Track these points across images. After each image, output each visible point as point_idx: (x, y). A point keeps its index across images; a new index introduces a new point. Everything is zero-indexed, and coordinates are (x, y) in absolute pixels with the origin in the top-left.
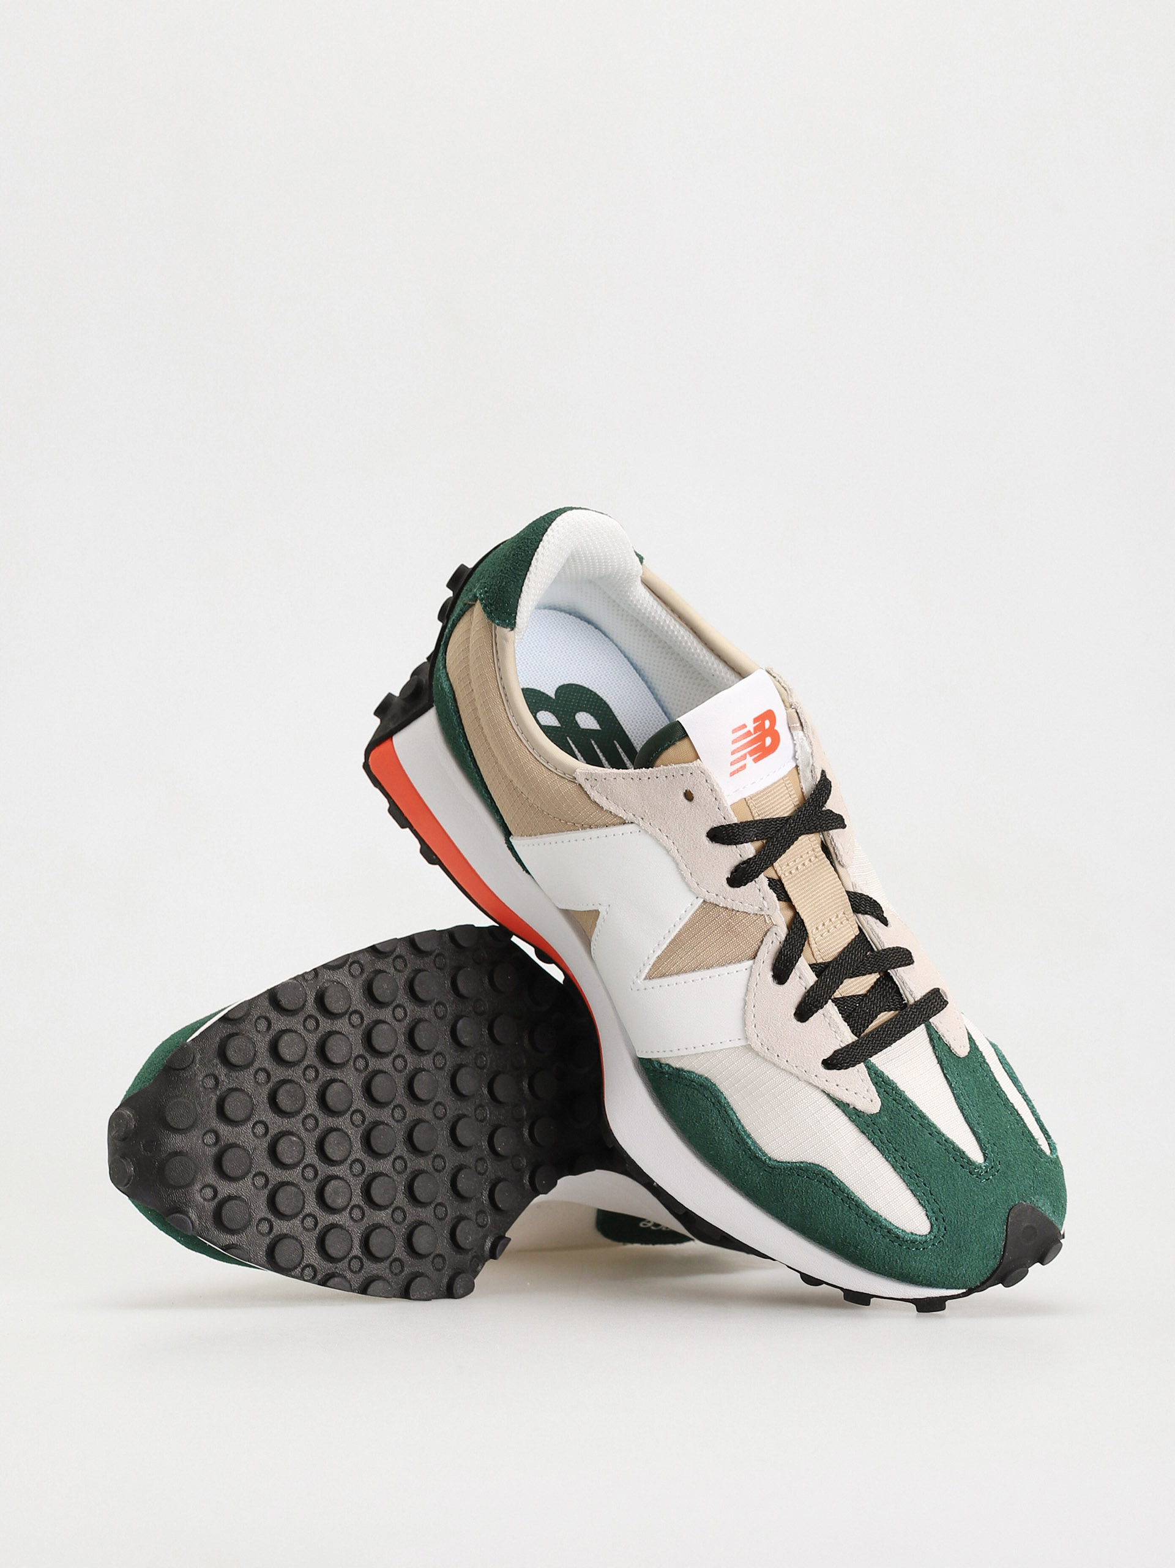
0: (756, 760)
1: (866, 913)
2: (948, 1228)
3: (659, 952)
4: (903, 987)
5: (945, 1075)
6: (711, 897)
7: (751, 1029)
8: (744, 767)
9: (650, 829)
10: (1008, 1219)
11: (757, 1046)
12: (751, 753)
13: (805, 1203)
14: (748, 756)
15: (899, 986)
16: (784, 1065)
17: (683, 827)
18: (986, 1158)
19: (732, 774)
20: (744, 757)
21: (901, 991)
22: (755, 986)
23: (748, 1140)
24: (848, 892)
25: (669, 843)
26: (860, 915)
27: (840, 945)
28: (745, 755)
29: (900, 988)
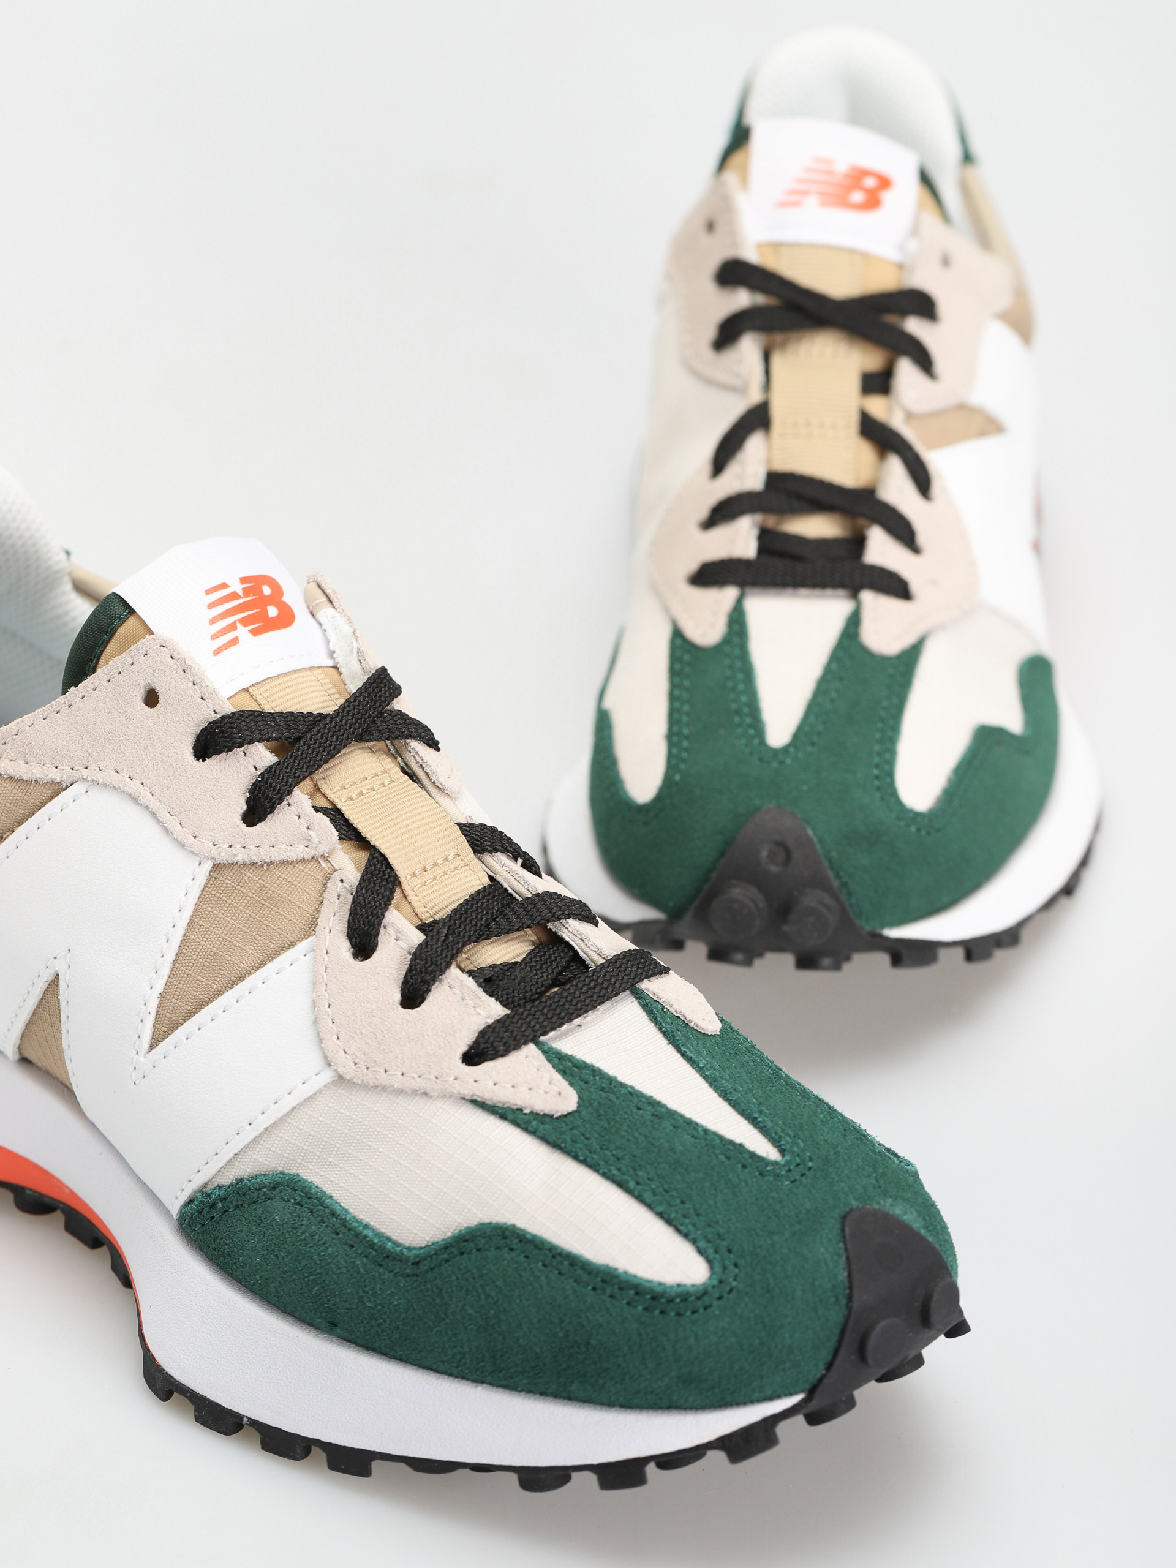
0: (255, 632)
1: (496, 850)
2: (741, 1262)
3: (160, 987)
4: (584, 947)
5: (683, 1055)
6: (224, 855)
7: (331, 1043)
8: (235, 641)
9: (101, 777)
10: (843, 1230)
11: (349, 1072)
12: (245, 622)
13: (483, 1297)
14: (239, 625)
15: (577, 948)
16: (397, 1082)
17: (151, 750)
18: (782, 1152)
19: (217, 652)
20: (232, 627)
21: (582, 954)
22: (323, 972)
23: (365, 1232)
24: (459, 824)
25: (134, 787)
26: (487, 857)
27: (459, 896)
28: (235, 623)
29: (579, 950)
